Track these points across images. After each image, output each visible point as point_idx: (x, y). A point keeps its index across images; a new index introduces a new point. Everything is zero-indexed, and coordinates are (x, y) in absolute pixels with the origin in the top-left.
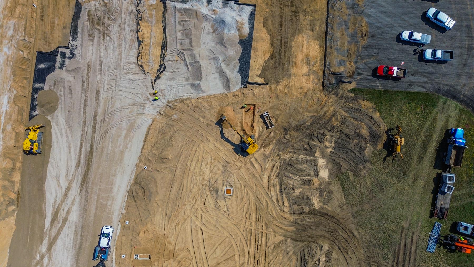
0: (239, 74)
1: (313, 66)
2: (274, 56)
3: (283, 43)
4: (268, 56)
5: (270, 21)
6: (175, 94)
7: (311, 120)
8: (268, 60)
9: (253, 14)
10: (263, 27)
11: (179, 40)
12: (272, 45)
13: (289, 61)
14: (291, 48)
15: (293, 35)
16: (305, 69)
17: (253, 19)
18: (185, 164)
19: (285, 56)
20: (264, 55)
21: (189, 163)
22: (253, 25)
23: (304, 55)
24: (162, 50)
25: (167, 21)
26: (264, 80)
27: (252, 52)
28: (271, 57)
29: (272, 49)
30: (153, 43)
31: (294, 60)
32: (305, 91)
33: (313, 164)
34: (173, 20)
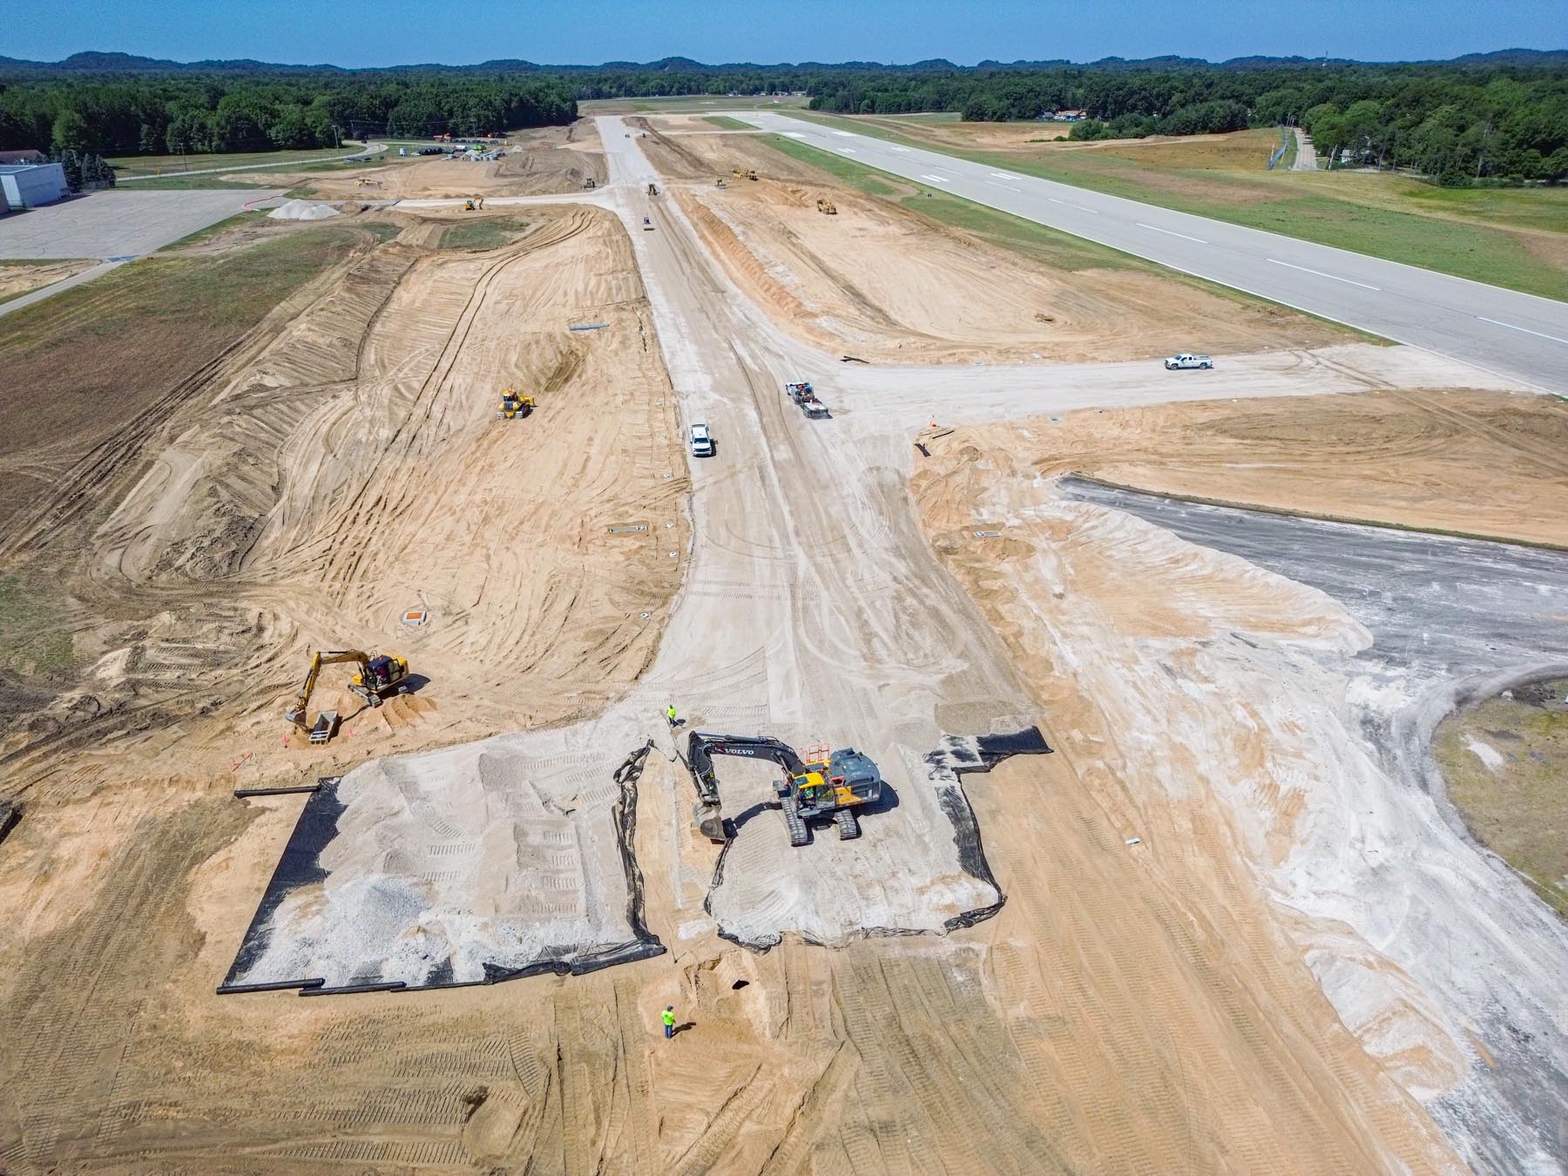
0: (343, 802)
1: (30, 859)
2: (187, 862)
3: (133, 902)
4: (215, 859)
5: (169, 956)
6: (575, 734)
7: (104, 740)
8: (217, 849)
9: (244, 962)
10: (209, 932)
11: (570, 846)
12: (185, 890)
13: (131, 856)
14: (103, 893)
15: (78, 927)
16: (66, 850)
17: (248, 951)
18: (537, 636)
19: (141, 869)
20: (227, 859)
21: (526, 638)
22: (252, 928)
23: (57, 882)
24: (634, 813)
25: (623, 882)
26: (249, 803)
27: (276, 860)
28: (199, 858)
29: (190, 877)
30: (669, 824)
31: (105, 863)
32: (96, 801)
33: (140, 665)
34: (601, 891)
